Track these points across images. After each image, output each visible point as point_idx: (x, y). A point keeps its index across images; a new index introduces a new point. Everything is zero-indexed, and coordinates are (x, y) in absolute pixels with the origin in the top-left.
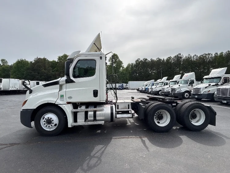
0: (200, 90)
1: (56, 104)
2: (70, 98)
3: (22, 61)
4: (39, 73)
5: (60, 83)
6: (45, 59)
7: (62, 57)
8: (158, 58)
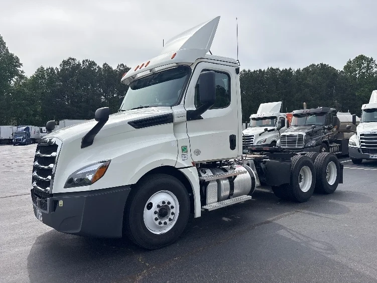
0: (253, 138)
1: (176, 167)
2: (198, 152)
5: (176, 120)
8: (122, 65)
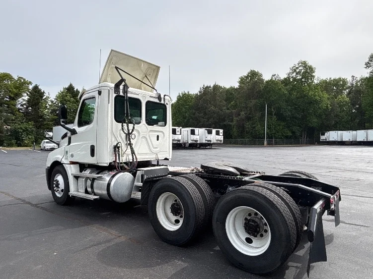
1: (62, 162)
2: (72, 156)
3: (184, 95)
4: (205, 114)
6: (216, 87)
7: (247, 77)
